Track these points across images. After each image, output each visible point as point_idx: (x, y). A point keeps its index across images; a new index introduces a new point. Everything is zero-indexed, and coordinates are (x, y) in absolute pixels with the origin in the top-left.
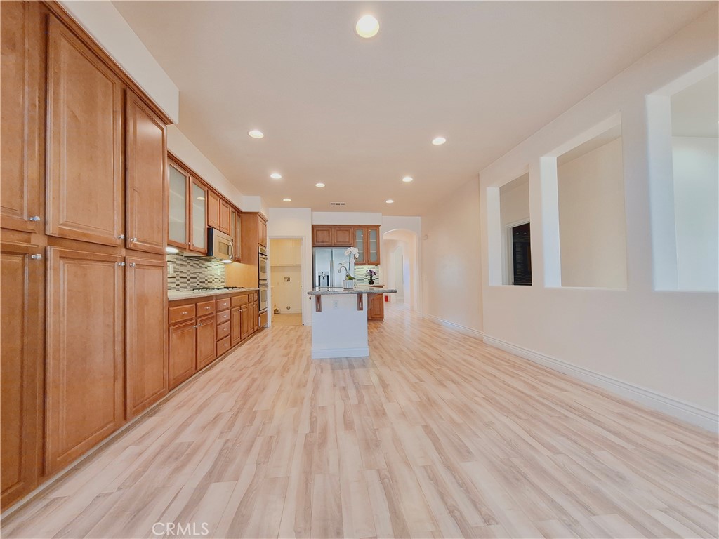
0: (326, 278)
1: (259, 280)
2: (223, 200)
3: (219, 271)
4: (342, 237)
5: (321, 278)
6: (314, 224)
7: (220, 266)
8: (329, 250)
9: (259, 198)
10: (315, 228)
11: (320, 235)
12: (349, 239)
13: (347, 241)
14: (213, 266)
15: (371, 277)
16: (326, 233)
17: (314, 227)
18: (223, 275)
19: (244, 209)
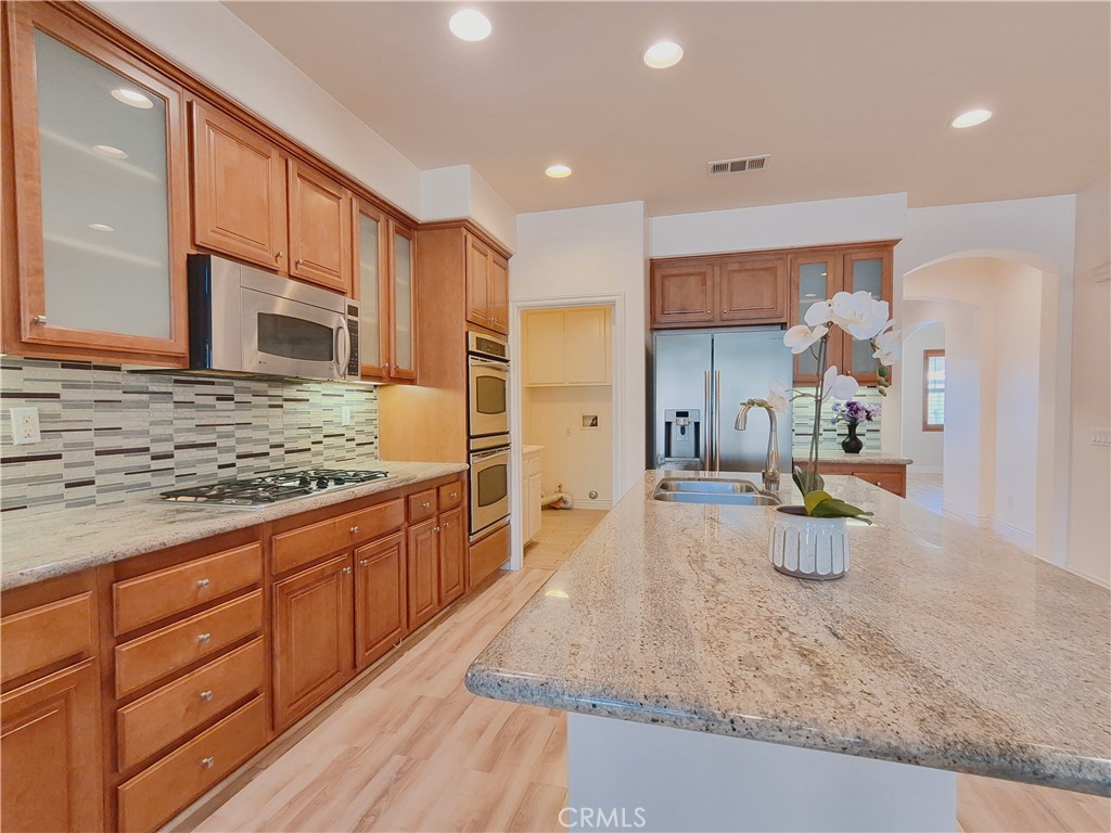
0: (691, 430)
1: (470, 437)
2: (298, 157)
3: (346, 411)
4: (747, 295)
5: (675, 430)
6: (657, 254)
7: (348, 396)
8: (703, 337)
9: (465, 170)
10: (657, 271)
11: (674, 293)
12: (775, 300)
13: (767, 303)
14: (314, 399)
15: (852, 426)
16: (693, 281)
17: (654, 266)
18: (369, 421)
19: (422, 215)
